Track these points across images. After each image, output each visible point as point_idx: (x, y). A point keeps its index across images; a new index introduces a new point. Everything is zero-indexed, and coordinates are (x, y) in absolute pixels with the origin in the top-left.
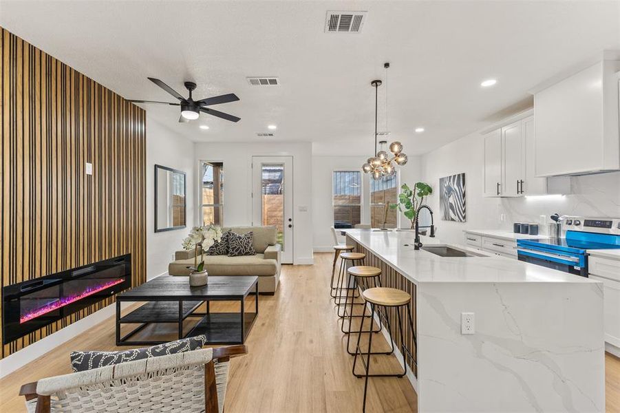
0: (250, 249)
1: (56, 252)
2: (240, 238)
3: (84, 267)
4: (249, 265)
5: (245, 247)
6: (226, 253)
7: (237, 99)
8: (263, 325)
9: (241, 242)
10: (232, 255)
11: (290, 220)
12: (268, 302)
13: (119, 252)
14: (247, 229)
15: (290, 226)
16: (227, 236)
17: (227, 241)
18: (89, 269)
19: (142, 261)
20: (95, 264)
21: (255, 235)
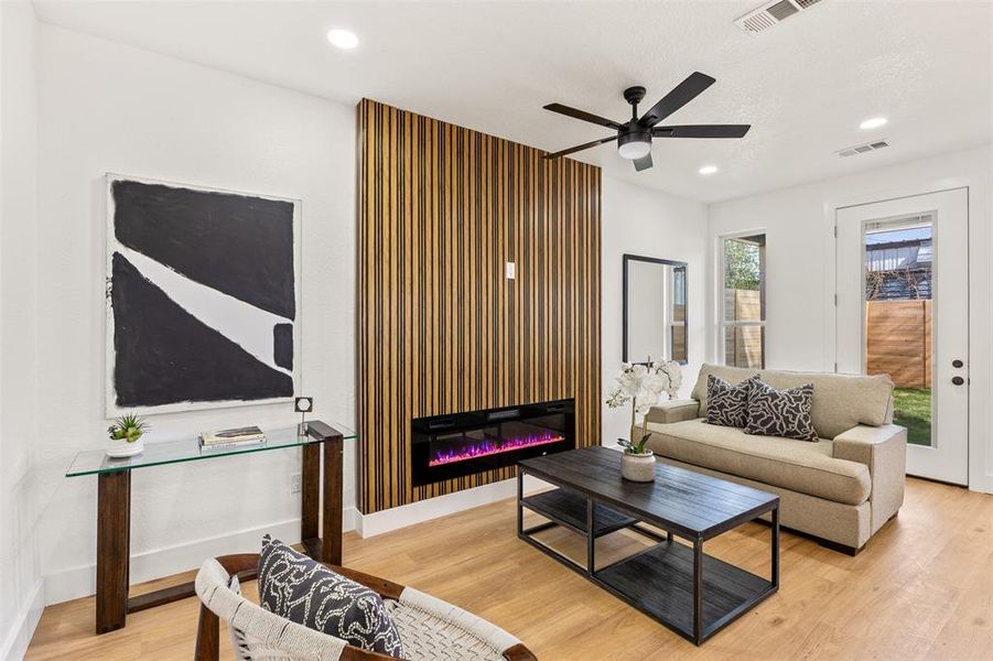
0: (801, 425)
1: (470, 383)
2: (774, 396)
3: (504, 409)
4: (783, 463)
5: (786, 419)
6: (741, 424)
7: (709, 81)
8: (777, 622)
9: (776, 406)
10: (753, 431)
11: (958, 364)
12: (828, 567)
13: (555, 393)
14: (799, 378)
15: (958, 381)
16: (747, 389)
17: (745, 399)
18: (513, 413)
19: (594, 413)
20: (519, 407)
21: (818, 394)
